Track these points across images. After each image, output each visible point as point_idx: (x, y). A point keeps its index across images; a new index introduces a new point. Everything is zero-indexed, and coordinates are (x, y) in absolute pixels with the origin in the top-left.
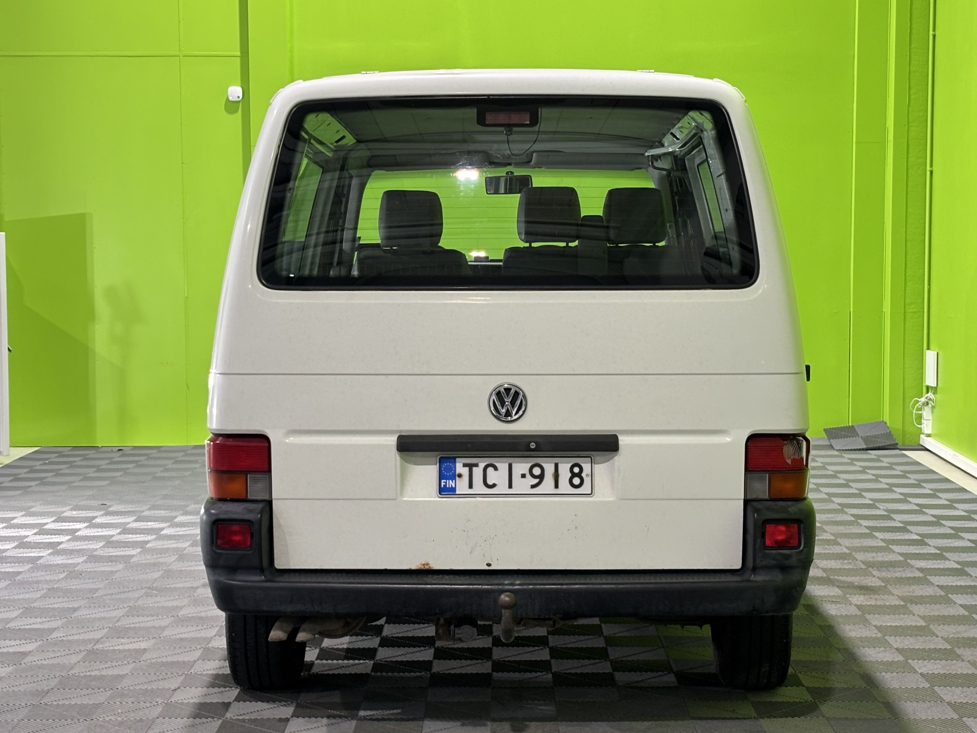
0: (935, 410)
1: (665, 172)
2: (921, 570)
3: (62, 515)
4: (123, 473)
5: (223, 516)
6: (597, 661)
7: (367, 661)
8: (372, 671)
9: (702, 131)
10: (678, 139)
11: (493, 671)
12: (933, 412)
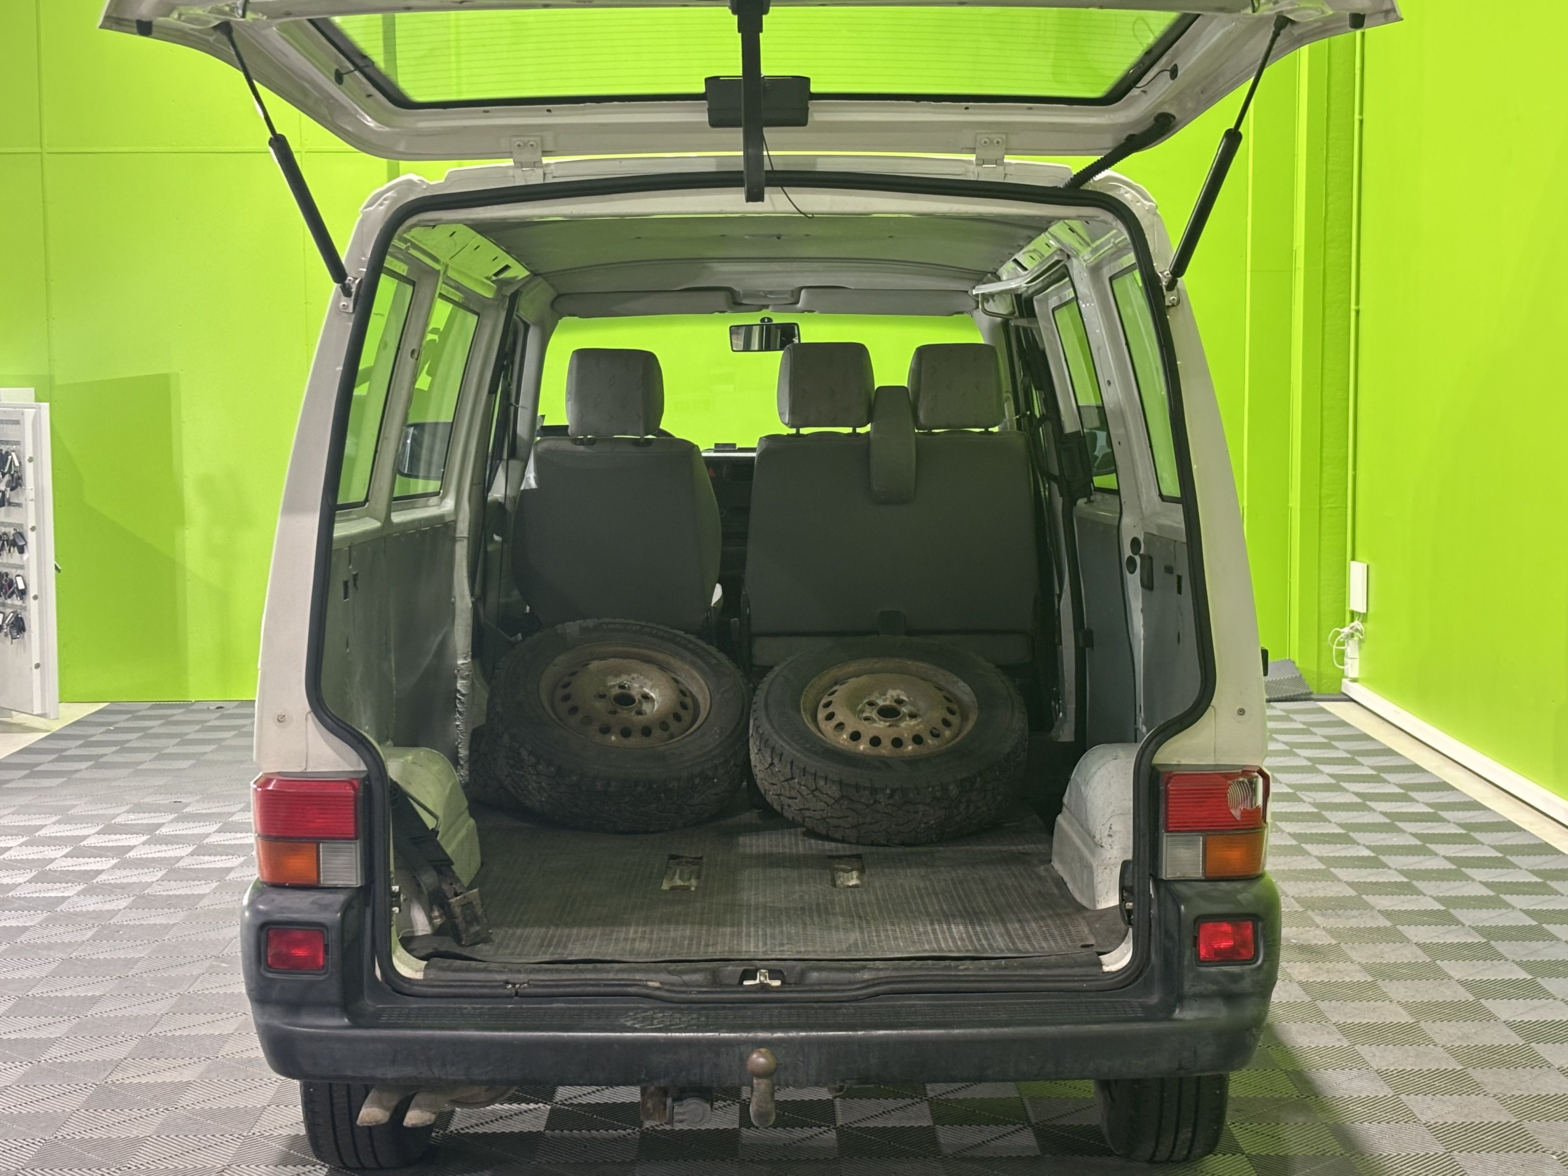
0: (1364, 645)
1: (999, 319)
2: (1387, 914)
3: (113, 822)
4: (216, 746)
5: (277, 917)
6: (909, 1101)
7: (541, 1105)
8: (546, 1128)
9: (1069, 257)
10: (1025, 269)
11: (741, 1125)
12: (1360, 648)
